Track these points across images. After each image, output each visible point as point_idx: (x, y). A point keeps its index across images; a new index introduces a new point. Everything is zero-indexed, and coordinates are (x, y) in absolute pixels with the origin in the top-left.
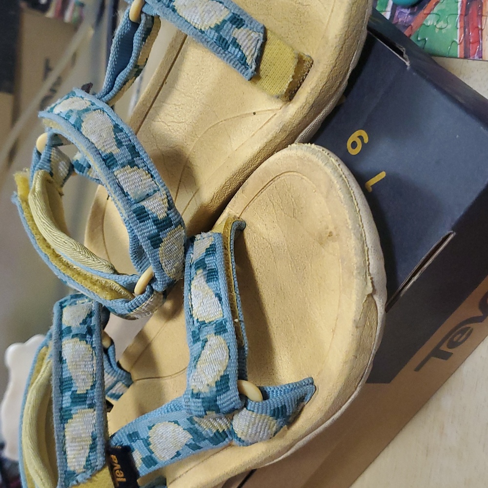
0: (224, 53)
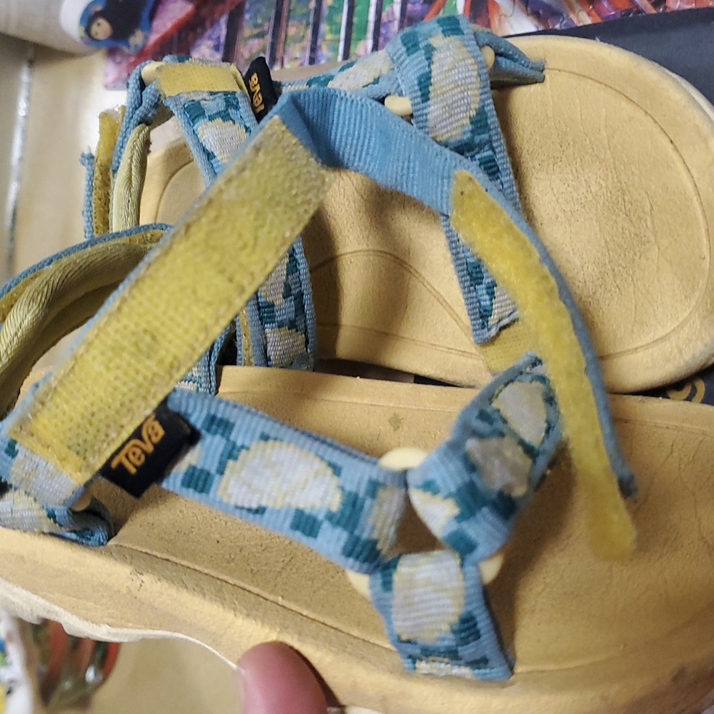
0: (468, 287)
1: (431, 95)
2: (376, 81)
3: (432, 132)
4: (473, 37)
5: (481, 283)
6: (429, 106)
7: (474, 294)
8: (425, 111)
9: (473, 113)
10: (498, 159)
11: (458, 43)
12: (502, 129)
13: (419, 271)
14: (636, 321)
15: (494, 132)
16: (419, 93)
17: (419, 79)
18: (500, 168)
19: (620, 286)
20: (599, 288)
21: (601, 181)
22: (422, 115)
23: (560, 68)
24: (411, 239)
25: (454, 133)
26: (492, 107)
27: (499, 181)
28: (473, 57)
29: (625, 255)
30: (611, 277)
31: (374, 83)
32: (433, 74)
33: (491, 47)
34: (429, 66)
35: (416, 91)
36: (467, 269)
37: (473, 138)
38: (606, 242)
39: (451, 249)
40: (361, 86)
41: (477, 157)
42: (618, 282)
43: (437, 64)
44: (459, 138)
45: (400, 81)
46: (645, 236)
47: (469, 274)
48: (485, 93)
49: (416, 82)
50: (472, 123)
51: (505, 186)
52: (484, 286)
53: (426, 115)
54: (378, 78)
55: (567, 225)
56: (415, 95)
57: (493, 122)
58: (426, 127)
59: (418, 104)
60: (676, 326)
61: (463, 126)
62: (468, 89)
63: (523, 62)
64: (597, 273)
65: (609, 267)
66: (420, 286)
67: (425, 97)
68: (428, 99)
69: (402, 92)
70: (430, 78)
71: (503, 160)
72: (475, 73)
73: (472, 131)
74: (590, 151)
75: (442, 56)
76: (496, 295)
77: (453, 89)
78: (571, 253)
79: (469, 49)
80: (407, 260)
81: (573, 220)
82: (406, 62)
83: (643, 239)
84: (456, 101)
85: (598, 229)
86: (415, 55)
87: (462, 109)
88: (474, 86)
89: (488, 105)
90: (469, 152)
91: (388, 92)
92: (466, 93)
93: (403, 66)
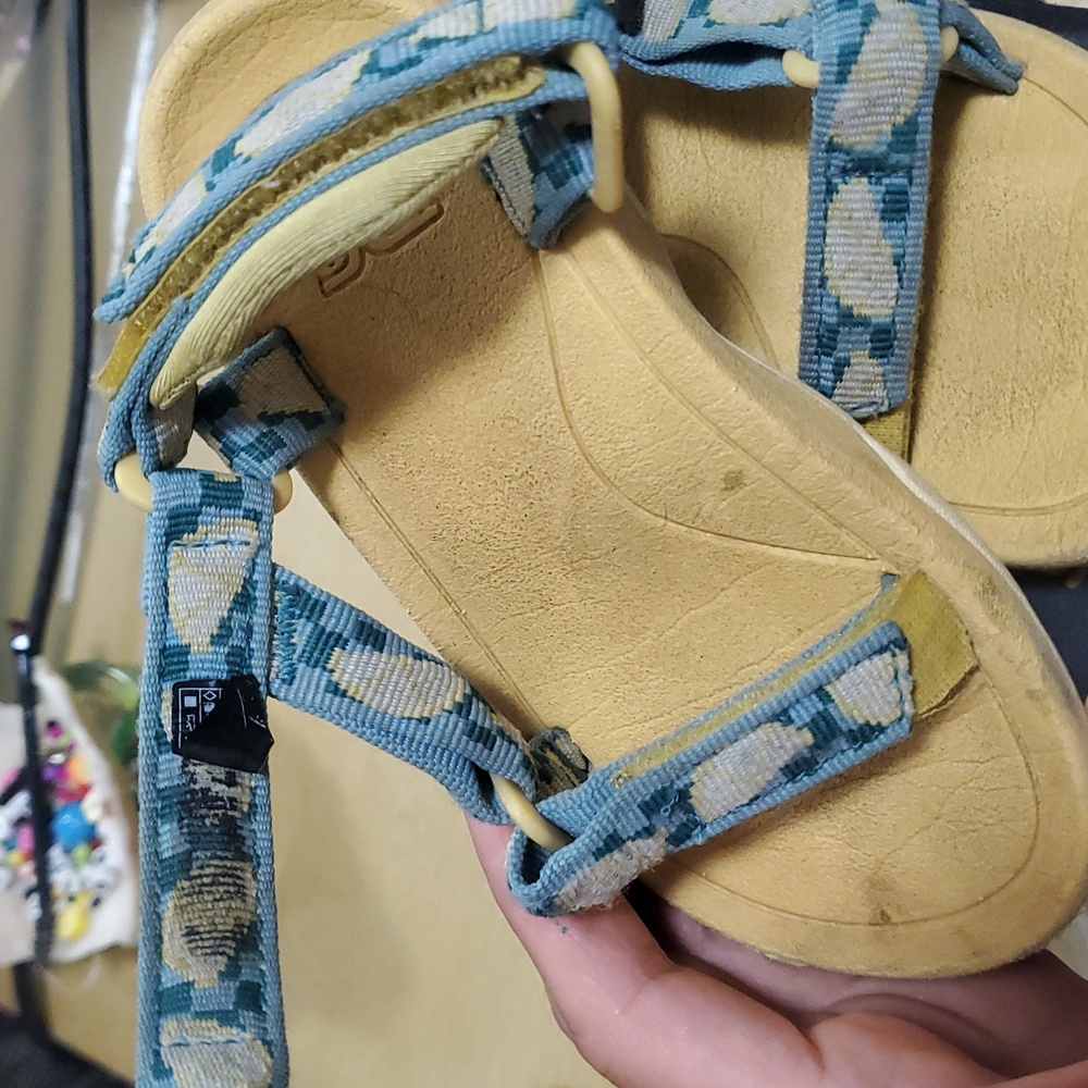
0: (811, 353)
1: (851, 77)
2: (781, 24)
3: (837, 128)
4: (937, 12)
5: (829, 355)
6: (844, 91)
7: (815, 366)
8: (835, 96)
9: (900, 120)
10: (913, 194)
11: (913, 16)
12: (932, 154)
13: (751, 296)
14: (1017, 472)
15: (920, 154)
16: (835, 69)
17: (843, 47)
18: (911, 206)
19: (1015, 418)
20: (986, 409)
21: (1042, 265)
22: (830, 100)
23: (1043, 85)
24: (755, 245)
25: (865, 138)
26: (929, 118)
27: (903, 224)
28: (927, 43)
29: (1037, 379)
30: (1008, 400)
31: (776, 25)
32: (863, 48)
33: (957, 29)
34: (862, 35)
35: (831, 64)
36: (818, 330)
37: (888, 154)
38: (1018, 351)
39: (806, 295)
40: (758, 22)
41: (886, 181)
42: (1015, 410)
43: (874, 38)
44: (869, 148)
45: (814, 36)
46: (1072, 363)
47: (818, 337)
48: (927, 97)
49: (836, 51)
50: (893, 133)
51: (910, 233)
52: (832, 360)
53: (835, 101)
54: (786, 20)
55: (975, 308)
56: (828, 68)
57: (922, 141)
58: (829, 117)
59: (831, 82)
60: (1068, 499)
61: (880, 132)
62: (905, 85)
63: (994, 60)
64: (991, 389)
65: (1010, 386)
66: (745, 318)
67: (842, 77)
68: (845, 81)
69: (812, 51)
70: (857, 53)
71: (918, 196)
72: (922, 66)
73: (889, 145)
74: (1042, 217)
75: (885, 27)
76: (844, 377)
77: (884, 78)
78: (967, 347)
79: (925, 28)
80: (739, 274)
81: (985, 304)
82: (834, 17)
83: (1069, 366)
84: (882, 97)
85: (1014, 328)
86: (847, 13)
87: (887, 109)
88: (915, 83)
89: (925, 114)
90: (877, 170)
91: (792, 45)
92: (899, 89)
93: (826, 21)
